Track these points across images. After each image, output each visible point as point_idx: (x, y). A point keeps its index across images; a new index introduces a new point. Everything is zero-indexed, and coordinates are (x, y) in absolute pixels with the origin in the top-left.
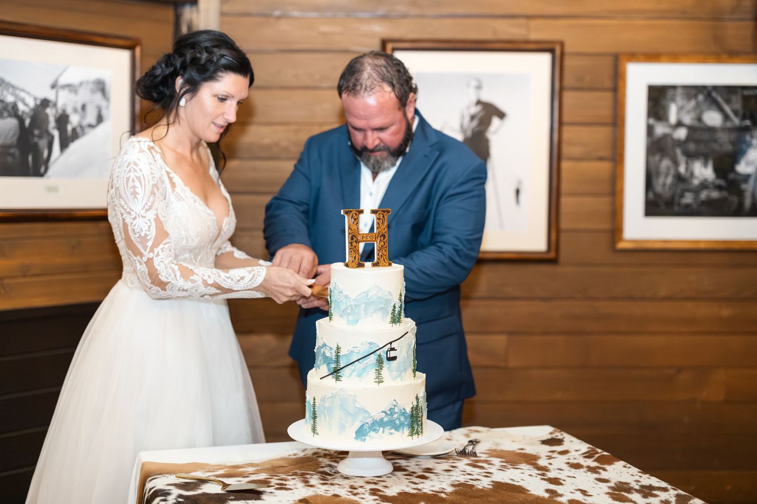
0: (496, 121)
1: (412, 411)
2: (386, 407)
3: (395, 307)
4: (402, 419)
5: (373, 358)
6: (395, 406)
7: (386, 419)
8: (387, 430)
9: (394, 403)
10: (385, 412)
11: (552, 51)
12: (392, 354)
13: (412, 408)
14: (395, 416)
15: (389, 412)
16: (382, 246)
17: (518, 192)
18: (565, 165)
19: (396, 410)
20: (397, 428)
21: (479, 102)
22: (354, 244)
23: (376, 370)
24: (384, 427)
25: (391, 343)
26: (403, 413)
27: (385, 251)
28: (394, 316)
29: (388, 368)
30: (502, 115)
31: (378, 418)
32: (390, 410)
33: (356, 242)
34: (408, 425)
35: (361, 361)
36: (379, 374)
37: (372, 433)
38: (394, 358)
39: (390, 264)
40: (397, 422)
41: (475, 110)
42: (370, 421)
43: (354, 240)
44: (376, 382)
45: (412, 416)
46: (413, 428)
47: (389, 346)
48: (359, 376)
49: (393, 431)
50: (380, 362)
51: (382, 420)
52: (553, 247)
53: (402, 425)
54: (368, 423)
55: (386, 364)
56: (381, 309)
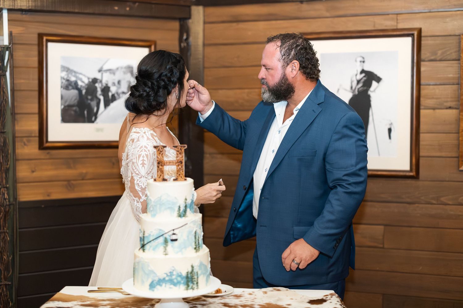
0: (374, 83)
1: (187, 275)
2: (167, 270)
3: (179, 207)
4: (179, 279)
5: (161, 240)
6: (173, 270)
7: (167, 278)
8: (168, 285)
9: (173, 269)
10: (166, 274)
11: (412, 35)
12: (174, 237)
13: (187, 273)
14: (174, 277)
15: (169, 274)
16: (180, 168)
17: (390, 130)
18: (423, 112)
19: (175, 273)
20: (175, 285)
21: (363, 71)
22: (160, 167)
23: (164, 247)
24: (166, 284)
25: (173, 230)
26: (180, 276)
27: (183, 171)
28: (179, 212)
29: (172, 246)
30: (378, 80)
31: (162, 278)
32: (170, 272)
33: (161, 165)
34: (183, 283)
35: (155, 240)
36: (166, 249)
37: (158, 287)
38: (176, 240)
39: (185, 180)
40: (175, 281)
41: (359, 77)
42: (157, 279)
43: (160, 164)
44: (164, 254)
45: (187, 277)
46: (188, 286)
47: (172, 232)
48: (154, 249)
49: (172, 286)
50: (166, 241)
51: (164, 279)
52: (414, 167)
53: (179, 283)
54: (155, 280)
55: (170, 244)
56: (169, 208)
